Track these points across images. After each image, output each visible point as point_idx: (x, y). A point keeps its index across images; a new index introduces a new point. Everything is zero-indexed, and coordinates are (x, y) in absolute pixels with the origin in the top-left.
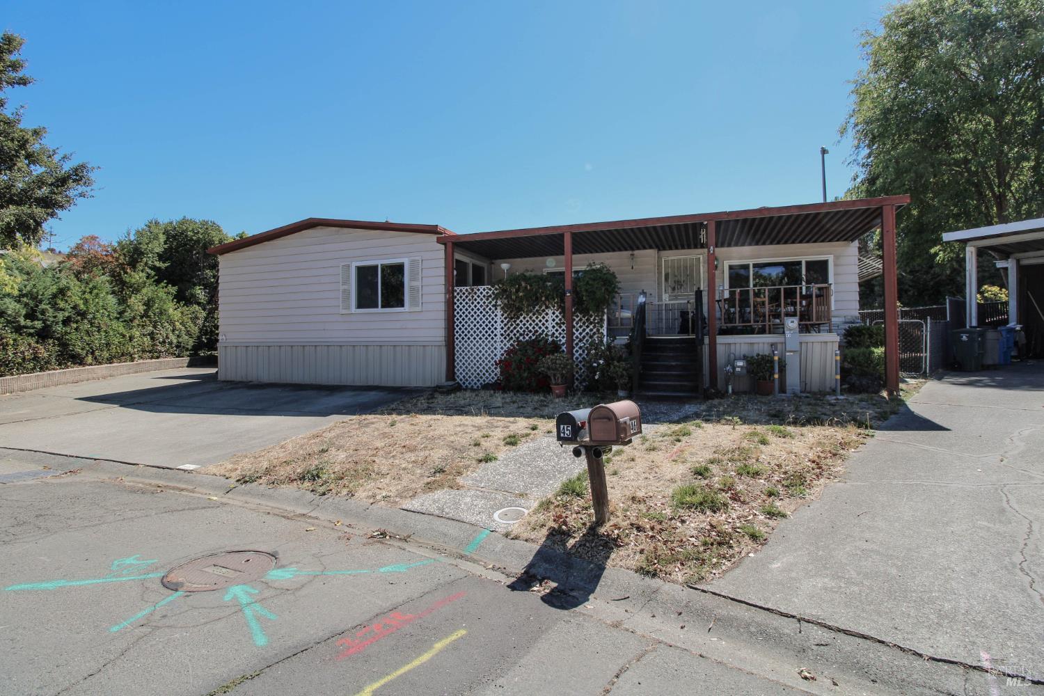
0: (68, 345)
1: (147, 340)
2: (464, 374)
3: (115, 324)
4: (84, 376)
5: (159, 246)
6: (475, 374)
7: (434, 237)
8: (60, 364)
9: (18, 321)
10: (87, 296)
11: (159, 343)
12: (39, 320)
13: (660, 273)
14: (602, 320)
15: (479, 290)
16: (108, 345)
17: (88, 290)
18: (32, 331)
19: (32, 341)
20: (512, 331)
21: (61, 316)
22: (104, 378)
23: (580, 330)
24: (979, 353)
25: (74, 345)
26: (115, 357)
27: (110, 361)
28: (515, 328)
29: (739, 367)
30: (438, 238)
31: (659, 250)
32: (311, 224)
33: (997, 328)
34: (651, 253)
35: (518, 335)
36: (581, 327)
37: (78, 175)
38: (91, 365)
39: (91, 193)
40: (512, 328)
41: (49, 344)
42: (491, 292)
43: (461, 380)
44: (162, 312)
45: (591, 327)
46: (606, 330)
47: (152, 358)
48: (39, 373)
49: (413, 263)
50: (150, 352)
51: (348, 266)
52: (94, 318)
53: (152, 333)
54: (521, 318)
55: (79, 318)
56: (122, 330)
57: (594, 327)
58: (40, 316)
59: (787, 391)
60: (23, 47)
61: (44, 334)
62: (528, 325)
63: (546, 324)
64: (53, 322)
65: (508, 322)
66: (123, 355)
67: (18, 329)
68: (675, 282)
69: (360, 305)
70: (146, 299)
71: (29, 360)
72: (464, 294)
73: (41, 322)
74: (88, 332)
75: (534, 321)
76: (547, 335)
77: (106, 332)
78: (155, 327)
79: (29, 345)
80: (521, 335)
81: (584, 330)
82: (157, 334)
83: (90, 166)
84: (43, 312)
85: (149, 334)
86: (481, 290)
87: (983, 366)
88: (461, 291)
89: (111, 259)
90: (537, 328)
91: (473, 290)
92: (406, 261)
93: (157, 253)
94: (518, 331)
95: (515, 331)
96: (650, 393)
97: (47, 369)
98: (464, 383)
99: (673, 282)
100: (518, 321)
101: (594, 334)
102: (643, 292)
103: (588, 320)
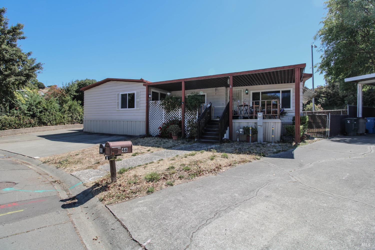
0: (42, 119)
1: (70, 119)
2: (153, 131)
3: (58, 113)
4: (46, 129)
5: (75, 88)
6: (156, 132)
7: (142, 84)
8: (39, 125)
9: (25, 112)
10: (48, 104)
11: (74, 119)
12: (31, 111)
13: (227, 96)
14: (196, 113)
15: (158, 102)
16: (55, 119)
17: (48, 102)
18: (29, 115)
19: (29, 118)
20: (168, 117)
21: (39, 110)
22: (54, 130)
23: (189, 117)
24: (354, 129)
25: (44, 120)
26: (58, 123)
27: (56, 124)
28: (169, 116)
29: (241, 131)
30: (143, 84)
31: (227, 87)
32: (108, 80)
33: (364, 118)
34: (224, 88)
35: (169, 118)
37: (38, 66)
38: (50, 126)
39: (42, 72)
40: (168, 116)
41: (35, 119)
42: (161, 103)
43: (152, 133)
44: (75, 109)
45: (193, 115)
46: (197, 117)
47: (72, 124)
48: (32, 128)
49: (138, 93)
50: (71, 122)
51: (119, 94)
52: (51, 111)
53: (72, 116)
54: (171, 112)
55: (45, 111)
56: (60, 115)
57: (194, 116)
58: (32, 110)
59: (258, 141)
60: (24, 27)
61: (33, 116)
62: (173, 114)
63: (178, 114)
64: (36, 112)
65: (167, 113)
66: (61, 123)
67: (25, 114)
69: (122, 107)
70: (70, 105)
71: (28, 124)
72: (153, 103)
73: (32, 112)
74: (48, 116)
75: (175, 113)
76: (178, 118)
77: (55, 115)
78: (73, 114)
79: (28, 119)
80: (170, 118)
81: (190, 117)
82: (73, 116)
83: (41, 63)
84: (33, 109)
85: (71, 116)
86: (159, 102)
87: (357, 134)
88: (152, 102)
89: (60, 92)
90: (175, 116)
91: (156, 102)
92: (135, 92)
93: (75, 90)
94: (170, 117)
95: (169, 117)
96: (203, 140)
97: (34, 127)
98: (153, 135)
100: (170, 113)
101: (194, 118)
102: (210, 103)
103: (192, 113)
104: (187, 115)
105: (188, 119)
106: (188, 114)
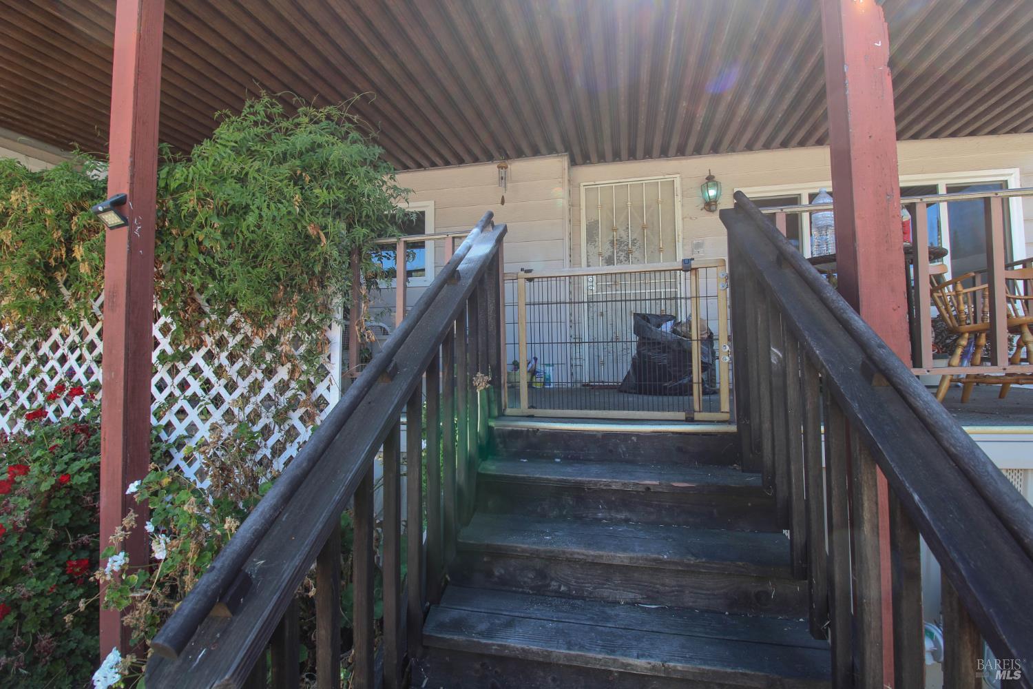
13: (574, 221)
14: (319, 348)
23: (243, 386)
28: (34, 372)
31: (573, 163)
34: (553, 165)
35: (41, 396)
36: (244, 372)
40: (25, 372)
45: (283, 373)
46: (336, 389)
54: (56, 335)
68: (612, 243)
80: (49, 398)
81: (256, 387)
94: (42, 385)
95: (33, 384)
99: (608, 246)
100: (45, 348)
101: (293, 404)
102: (489, 222)
103: (272, 343)
104: (219, 372)
105: (229, 416)
106: (232, 358)
